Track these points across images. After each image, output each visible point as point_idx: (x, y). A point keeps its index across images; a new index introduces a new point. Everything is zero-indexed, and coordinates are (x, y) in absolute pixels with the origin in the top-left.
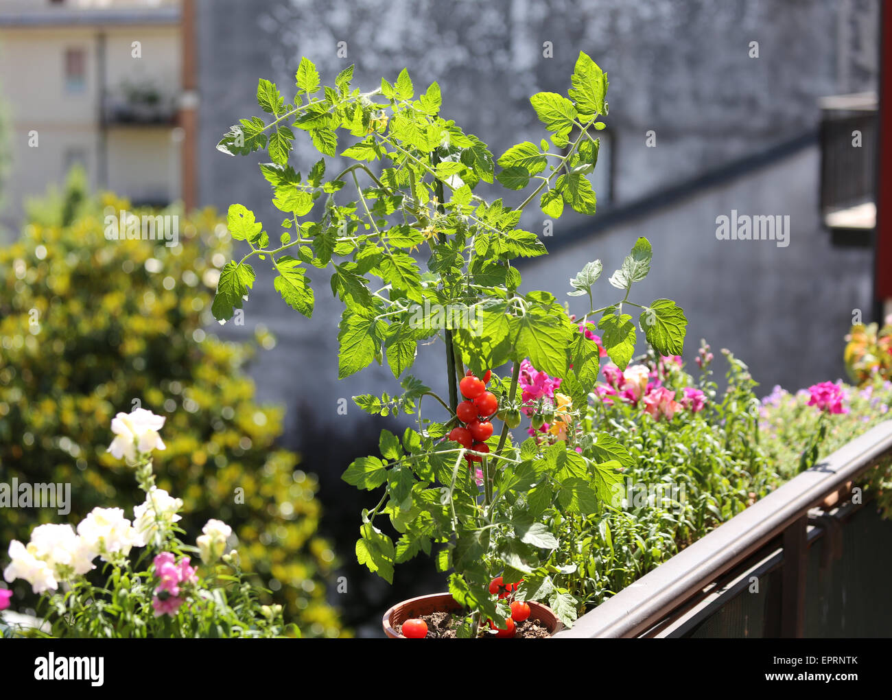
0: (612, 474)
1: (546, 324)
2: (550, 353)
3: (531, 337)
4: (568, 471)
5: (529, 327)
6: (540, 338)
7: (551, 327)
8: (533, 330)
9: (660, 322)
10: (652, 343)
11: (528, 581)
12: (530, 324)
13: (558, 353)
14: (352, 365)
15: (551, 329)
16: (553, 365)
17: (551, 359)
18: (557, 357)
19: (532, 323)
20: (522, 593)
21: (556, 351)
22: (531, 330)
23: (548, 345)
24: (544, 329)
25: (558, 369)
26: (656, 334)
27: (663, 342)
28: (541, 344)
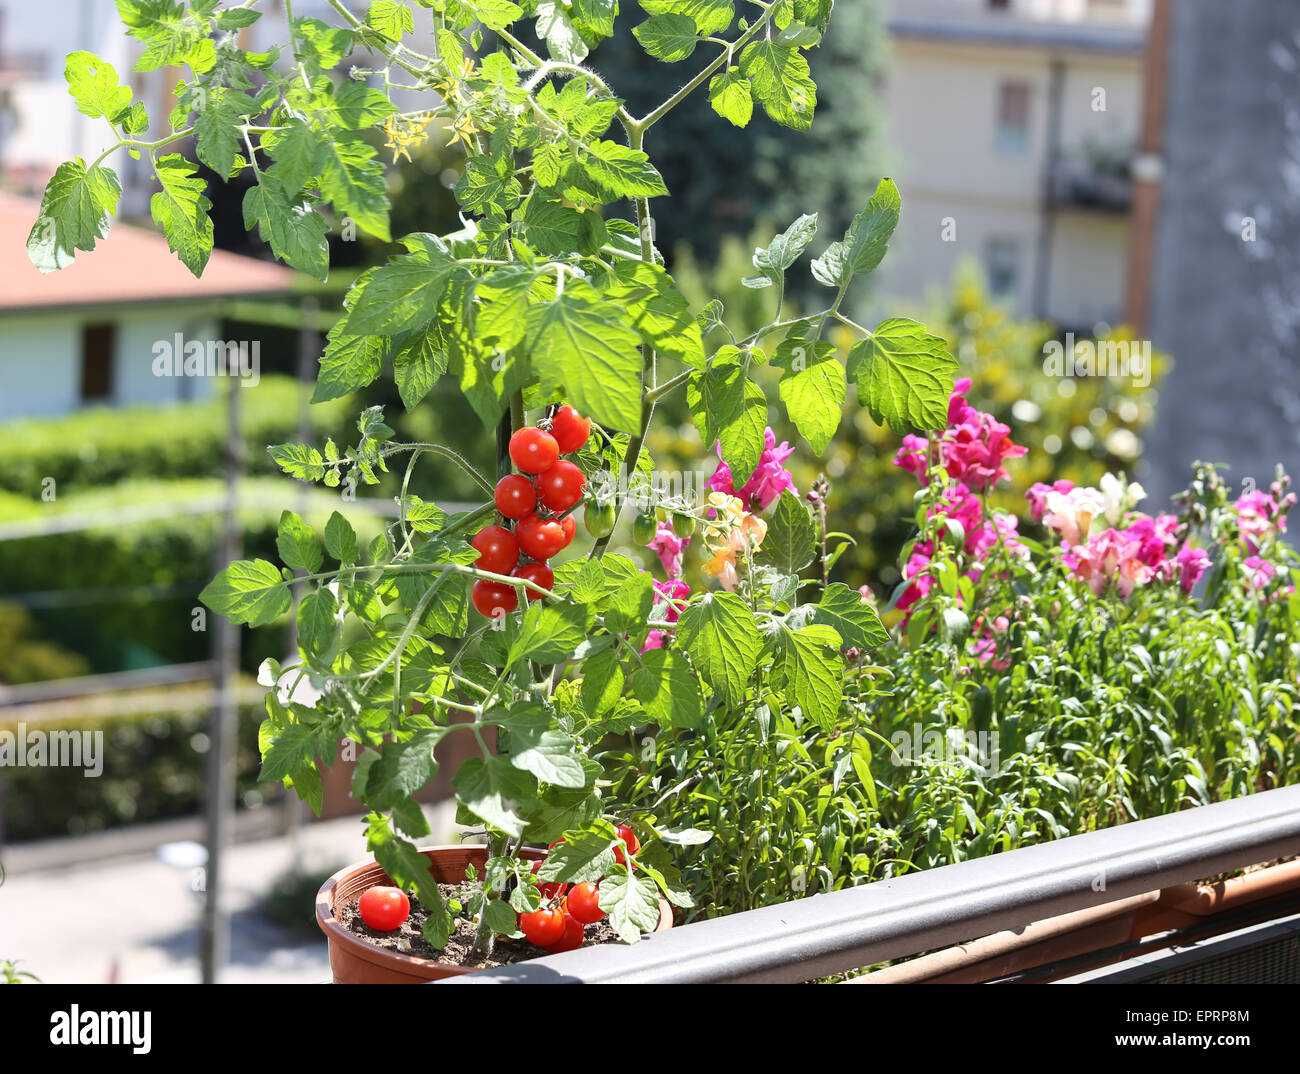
0: (820, 656)
1: (598, 320)
2: (606, 380)
3: (568, 345)
4: (720, 635)
5: (563, 324)
6: (587, 348)
7: (610, 326)
8: (571, 330)
9: (892, 364)
10: (870, 405)
11: (572, 843)
12: (568, 320)
13: (624, 380)
14: (342, 381)
15: (609, 329)
16: (613, 405)
17: (610, 393)
18: (622, 388)
19: (571, 317)
20: (554, 865)
21: (618, 376)
22: (568, 332)
23: (604, 362)
24: (594, 330)
25: (624, 414)
26: (880, 389)
27: (898, 406)
28: (588, 360)
